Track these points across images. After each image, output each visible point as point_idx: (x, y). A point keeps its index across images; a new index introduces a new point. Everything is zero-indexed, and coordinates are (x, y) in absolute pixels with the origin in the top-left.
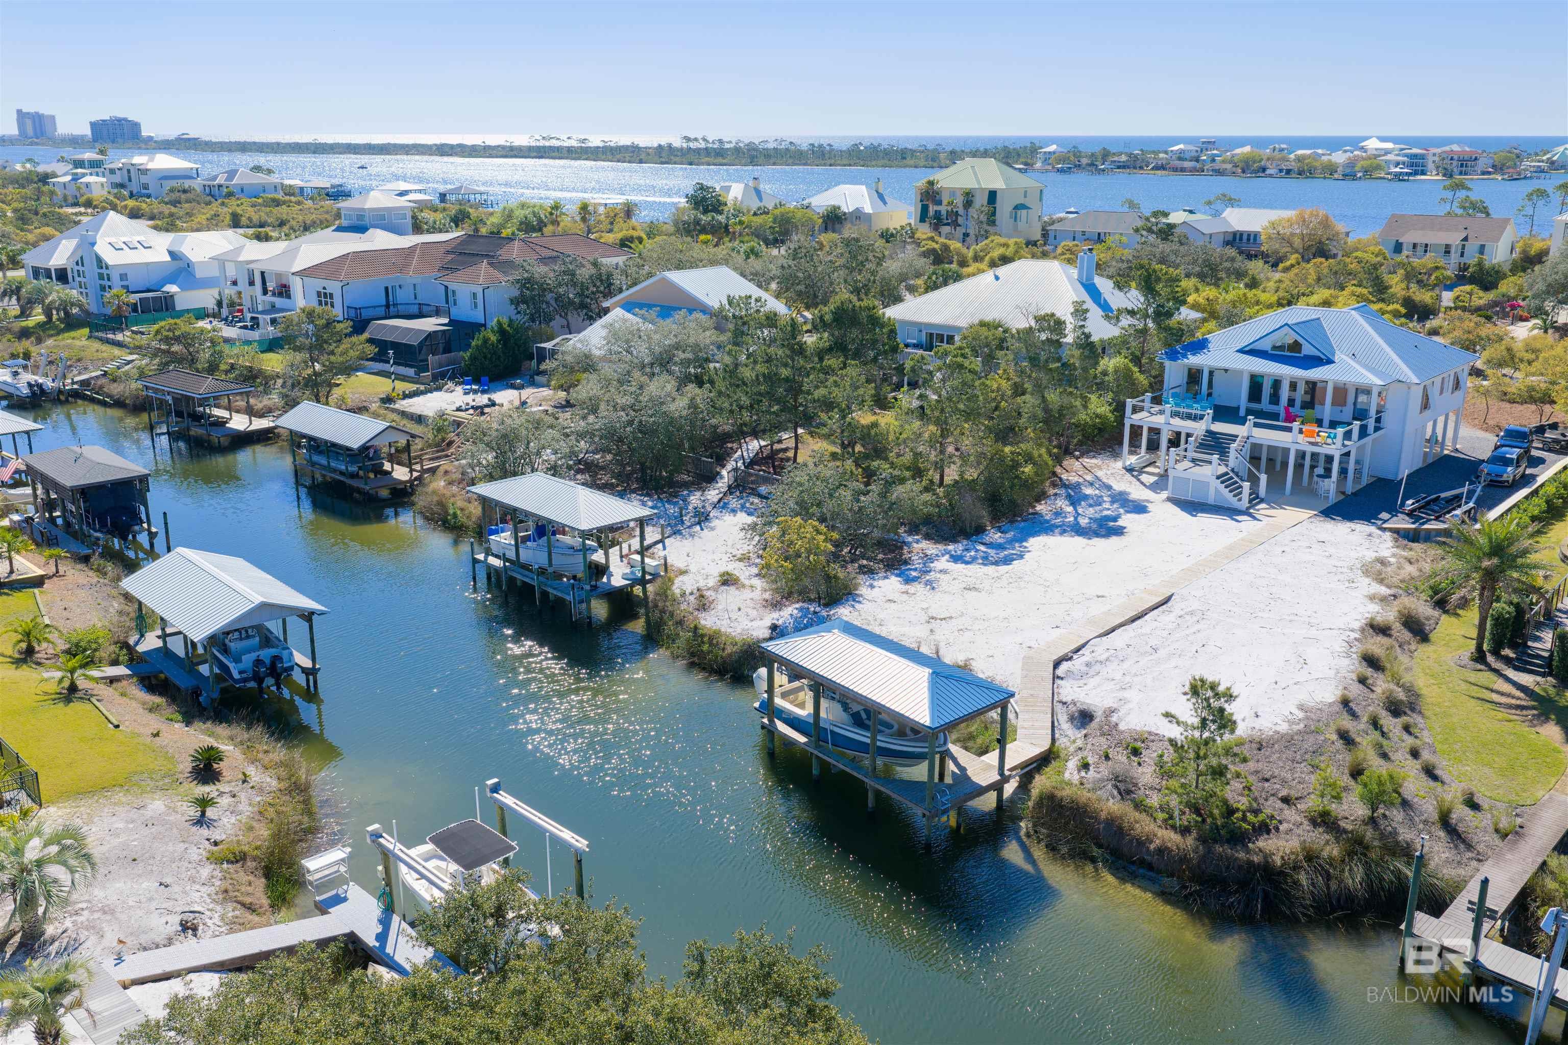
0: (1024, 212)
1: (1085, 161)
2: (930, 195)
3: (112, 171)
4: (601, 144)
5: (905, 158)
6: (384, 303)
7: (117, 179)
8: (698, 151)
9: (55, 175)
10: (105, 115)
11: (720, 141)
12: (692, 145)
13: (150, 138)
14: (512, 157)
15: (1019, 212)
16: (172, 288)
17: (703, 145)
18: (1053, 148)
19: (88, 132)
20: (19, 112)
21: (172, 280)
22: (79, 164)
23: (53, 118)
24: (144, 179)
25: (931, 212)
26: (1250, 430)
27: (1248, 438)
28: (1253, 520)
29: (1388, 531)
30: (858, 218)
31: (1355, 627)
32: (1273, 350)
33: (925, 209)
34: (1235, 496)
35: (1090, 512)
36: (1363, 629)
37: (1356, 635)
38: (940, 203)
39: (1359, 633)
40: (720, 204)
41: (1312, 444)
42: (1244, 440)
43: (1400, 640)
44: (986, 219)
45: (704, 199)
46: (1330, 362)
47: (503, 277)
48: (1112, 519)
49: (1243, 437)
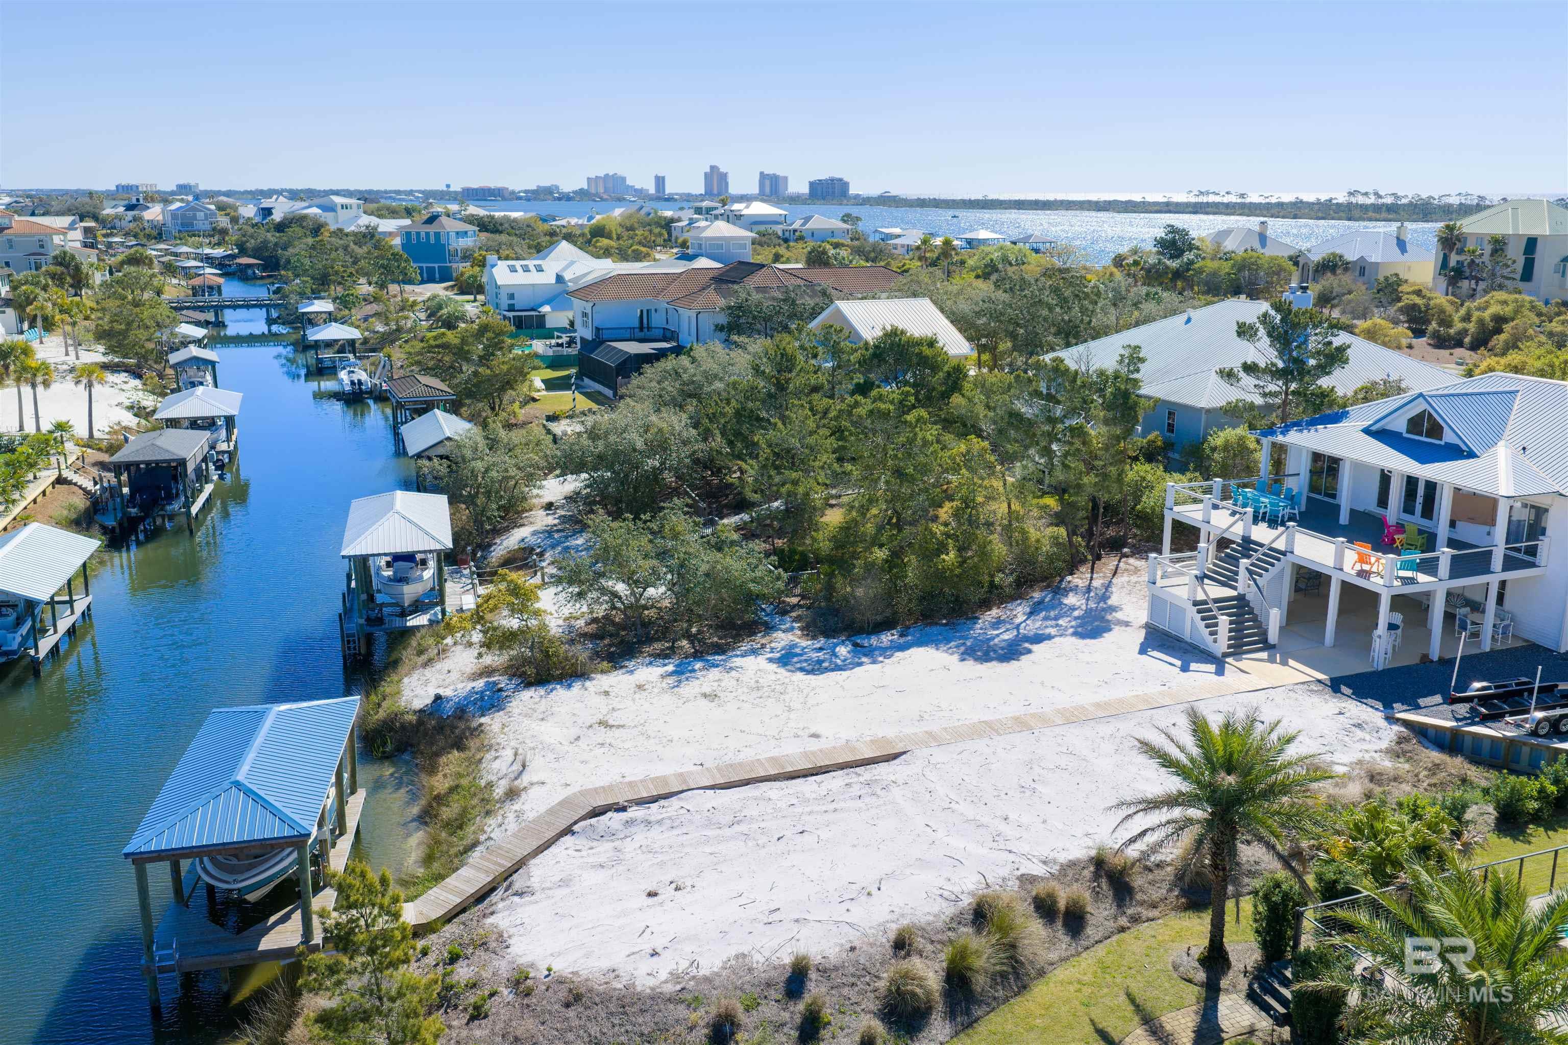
2: (1450, 240)
3: (717, 217)
6: (635, 325)
8: (1364, 208)
9: (679, 220)
10: (823, 176)
12: (1361, 200)
13: (857, 196)
14: (1166, 212)
15: (1567, 265)
16: (546, 309)
17: (1372, 200)
20: (762, 173)
21: (548, 302)
22: (698, 211)
25: (1453, 263)
26: (1291, 541)
27: (1284, 554)
28: (1220, 672)
29: (1406, 723)
30: (1362, 268)
31: (1063, 858)
32: (1408, 432)
33: (1445, 259)
34: (1212, 634)
35: (1033, 626)
36: (1072, 864)
37: (1039, 870)
38: (1461, 252)
39: (1055, 869)
40: (1191, 247)
41: (1362, 574)
42: (1276, 554)
43: (1139, 896)
44: (1506, 272)
45: (1173, 242)
46: (1471, 455)
47: (722, 302)
48: (1038, 639)
49: (1271, 549)
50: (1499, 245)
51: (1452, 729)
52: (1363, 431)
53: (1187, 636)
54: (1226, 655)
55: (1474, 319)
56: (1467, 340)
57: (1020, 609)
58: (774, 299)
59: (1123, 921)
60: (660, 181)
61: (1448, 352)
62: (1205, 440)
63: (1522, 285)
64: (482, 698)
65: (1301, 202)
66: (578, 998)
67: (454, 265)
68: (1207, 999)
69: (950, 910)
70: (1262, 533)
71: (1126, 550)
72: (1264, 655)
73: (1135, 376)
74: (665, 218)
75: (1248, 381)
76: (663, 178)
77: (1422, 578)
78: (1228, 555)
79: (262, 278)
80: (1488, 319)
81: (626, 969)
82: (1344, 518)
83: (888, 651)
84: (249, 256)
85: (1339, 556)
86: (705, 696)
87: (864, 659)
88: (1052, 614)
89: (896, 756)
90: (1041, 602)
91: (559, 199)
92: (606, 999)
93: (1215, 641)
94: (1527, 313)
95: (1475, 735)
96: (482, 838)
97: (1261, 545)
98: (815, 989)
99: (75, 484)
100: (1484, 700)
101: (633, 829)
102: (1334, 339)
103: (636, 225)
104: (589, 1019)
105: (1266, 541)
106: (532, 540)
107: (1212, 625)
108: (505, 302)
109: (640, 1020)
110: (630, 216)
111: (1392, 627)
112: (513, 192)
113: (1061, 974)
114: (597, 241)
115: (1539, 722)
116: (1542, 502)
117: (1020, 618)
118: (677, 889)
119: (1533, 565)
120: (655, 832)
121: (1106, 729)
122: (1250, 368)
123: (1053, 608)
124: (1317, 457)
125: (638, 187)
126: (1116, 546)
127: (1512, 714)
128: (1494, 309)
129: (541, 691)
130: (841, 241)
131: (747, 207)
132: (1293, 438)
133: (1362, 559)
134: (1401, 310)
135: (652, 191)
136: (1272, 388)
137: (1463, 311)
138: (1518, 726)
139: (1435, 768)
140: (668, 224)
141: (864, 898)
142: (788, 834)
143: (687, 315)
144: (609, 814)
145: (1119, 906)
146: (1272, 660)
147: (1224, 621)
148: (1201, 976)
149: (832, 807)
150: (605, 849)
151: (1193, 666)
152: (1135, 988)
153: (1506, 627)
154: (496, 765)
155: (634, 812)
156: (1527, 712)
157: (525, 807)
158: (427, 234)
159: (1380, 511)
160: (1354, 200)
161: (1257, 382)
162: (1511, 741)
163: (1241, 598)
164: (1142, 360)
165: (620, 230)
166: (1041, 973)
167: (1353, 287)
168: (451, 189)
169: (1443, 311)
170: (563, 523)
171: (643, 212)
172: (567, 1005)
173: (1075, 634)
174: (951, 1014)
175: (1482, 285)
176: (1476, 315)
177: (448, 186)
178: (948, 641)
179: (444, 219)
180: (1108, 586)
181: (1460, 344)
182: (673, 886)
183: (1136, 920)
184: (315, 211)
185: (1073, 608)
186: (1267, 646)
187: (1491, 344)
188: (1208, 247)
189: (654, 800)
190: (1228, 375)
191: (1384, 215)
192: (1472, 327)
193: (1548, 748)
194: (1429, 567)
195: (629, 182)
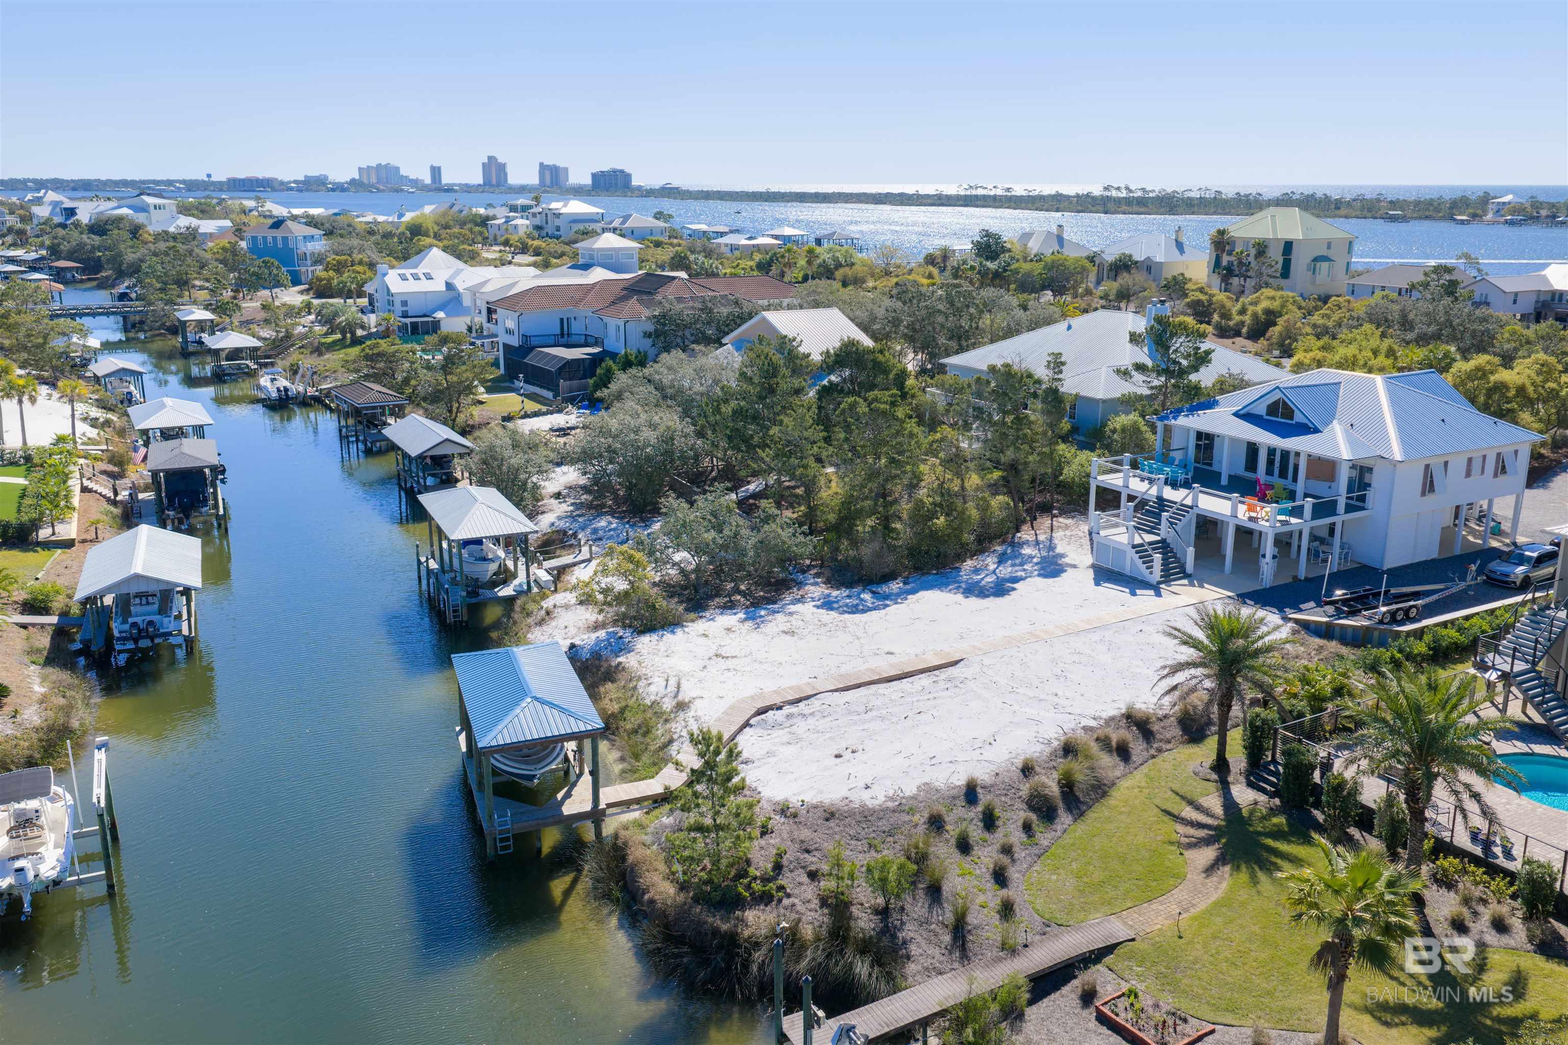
0: (1325, 265)
1: (1544, 213)
2: (1221, 243)
3: (534, 215)
4: (1024, 193)
5: (1339, 208)
6: (558, 332)
7: (537, 221)
8: (1118, 201)
9: (494, 218)
10: (605, 167)
11: (1143, 189)
12: (1114, 193)
13: (639, 188)
14: (939, 205)
15: (1318, 264)
16: (440, 315)
17: (1123, 194)
18: (1508, 198)
19: (588, 181)
20: (541, 164)
21: (441, 308)
22: (513, 209)
23: (566, 170)
24: (557, 222)
25: (1224, 262)
26: (1195, 499)
27: (1191, 507)
28: (1158, 594)
29: (1297, 621)
30: (1149, 267)
31: (1105, 715)
32: (1268, 414)
33: (1218, 260)
34: (1148, 568)
35: (1006, 571)
36: (1112, 719)
37: (1093, 723)
38: (1230, 253)
39: (1102, 722)
40: (1004, 250)
41: (1251, 519)
42: (1185, 509)
43: (1158, 736)
44: (1270, 271)
45: (988, 246)
46: (1316, 431)
47: (646, 313)
48: (1016, 580)
49: (1182, 505)
50: (1261, 248)
51: (1326, 623)
52: (1236, 414)
53: (1127, 571)
54: (1159, 583)
55: (1249, 312)
56: (1244, 330)
57: (989, 559)
58: (693, 308)
59: (1153, 752)
60: (436, 172)
61: (1230, 341)
62: (1104, 425)
63: (1283, 282)
64: (610, 644)
65: (1061, 195)
66: (832, 814)
67: (303, 269)
68: (1223, 789)
69: (1048, 750)
70: (1169, 493)
71: (1055, 512)
72: (1185, 582)
73: (1060, 376)
74: (481, 216)
75: (1138, 377)
76: (439, 168)
77: (1294, 520)
78: (1147, 511)
79: (82, 281)
80: (1260, 312)
81: (853, 796)
82: (1224, 481)
83: (903, 595)
84: (64, 259)
85: (1234, 509)
86: (784, 632)
87: (888, 602)
88: (1017, 561)
89: (956, 663)
90: (1004, 554)
91: (333, 190)
92: (851, 814)
93: (1151, 573)
94: (1291, 307)
95: (1342, 626)
96: (675, 737)
97: (1175, 503)
98: (984, 798)
99: (96, 492)
100: (1345, 602)
101: (794, 720)
102: (1201, 345)
103: (451, 223)
104: (845, 826)
105: (1178, 500)
106: (562, 524)
107: (1148, 562)
108: (398, 308)
109: (880, 824)
110: (444, 214)
111: (1274, 557)
112: (282, 183)
113: (1124, 784)
114: (419, 240)
115: (1384, 613)
116: (1367, 463)
117: (992, 567)
118: (853, 752)
119: (1363, 509)
120: (811, 720)
121: (1095, 637)
122: (1140, 368)
123: (1016, 557)
124: (1200, 435)
125: (412, 177)
126: (1046, 509)
127: (1366, 610)
128: (1265, 304)
129: (654, 637)
130: (661, 239)
131: (565, 206)
132: (1183, 421)
133: (1251, 508)
134: (1189, 305)
135: (428, 181)
136: (1156, 383)
137: (1238, 306)
138: (1370, 618)
139: (1320, 649)
140: (484, 221)
141: (988, 746)
142: (910, 714)
143: (613, 323)
144: (771, 713)
145: (1148, 743)
146: (1192, 585)
147: (1157, 557)
148: (1215, 776)
149: (930, 696)
150: (780, 735)
151: (1138, 592)
152: (1176, 787)
153: (1347, 554)
154: (652, 689)
155: (787, 710)
156: (1376, 607)
157: (699, 713)
158: (275, 238)
159: (1250, 475)
160: (1108, 194)
161: (1145, 378)
162: (1367, 628)
163: (1163, 541)
164: (1063, 364)
165: (436, 228)
166: (1114, 784)
167: (1146, 285)
168: (213, 179)
169: (1223, 306)
170: (578, 509)
171: (456, 208)
172: (827, 820)
173: (1039, 575)
174: (1069, 809)
175: (1250, 283)
176: (1251, 309)
177: (209, 176)
178: (947, 585)
179: (289, 223)
180: (1051, 539)
181: (1238, 334)
182: (850, 750)
183: (1160, 750)
184: (125, 211)
185: (1031, 557)
186: (1187, 576)
187: (1268, 335)
188: (1017, 248)
189: (799, 701)
190: (1124, 374)
191: (1135, 208)
192: (1247, 319)
193: (1391, 631)
194: (1297, 512)
195: (403, 172)
